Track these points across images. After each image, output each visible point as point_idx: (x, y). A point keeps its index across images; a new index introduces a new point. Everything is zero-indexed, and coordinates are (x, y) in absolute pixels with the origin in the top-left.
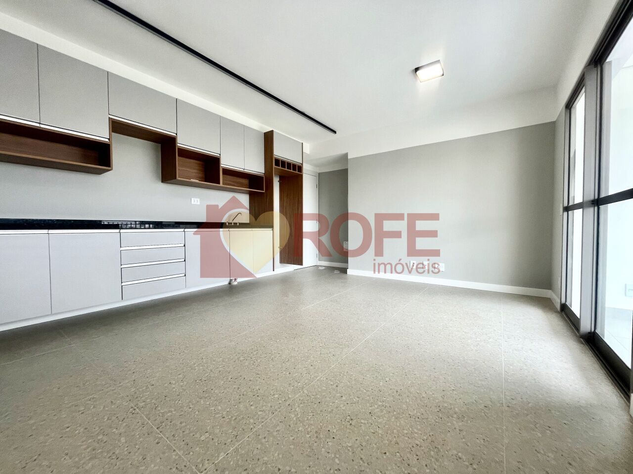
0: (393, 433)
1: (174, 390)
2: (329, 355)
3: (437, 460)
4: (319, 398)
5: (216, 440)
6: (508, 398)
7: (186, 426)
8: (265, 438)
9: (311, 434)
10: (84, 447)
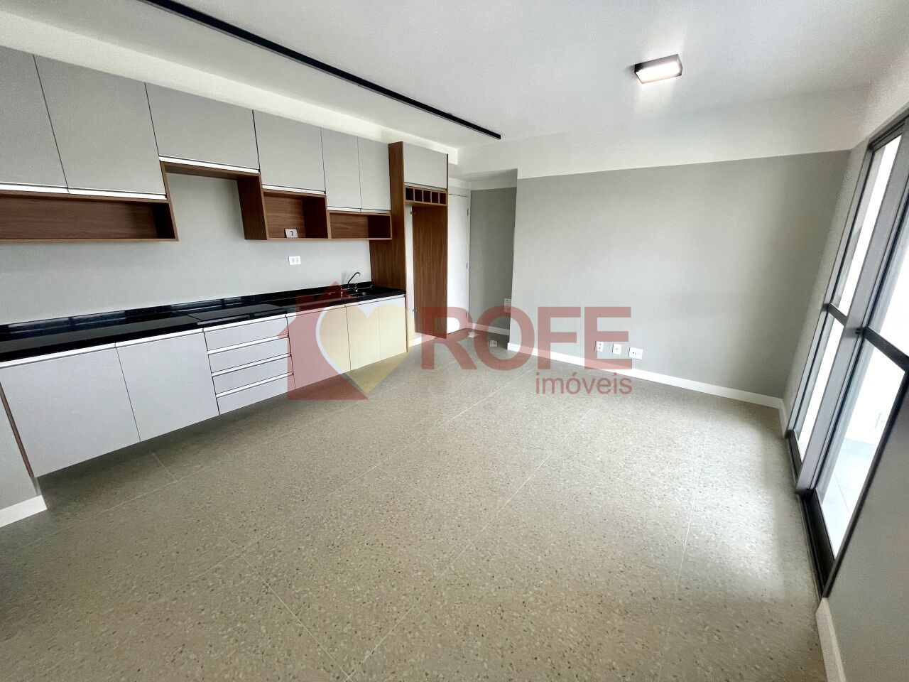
0: (547, 632)
1: (305, 559)
2: (481, 509)
3: (589, 670)
4: (467, 578)
5: (359, 633)
6: (682, 586)
7: (325, 613)
8: (410, 632)
9: (459, 629)
10: (226, 637)
